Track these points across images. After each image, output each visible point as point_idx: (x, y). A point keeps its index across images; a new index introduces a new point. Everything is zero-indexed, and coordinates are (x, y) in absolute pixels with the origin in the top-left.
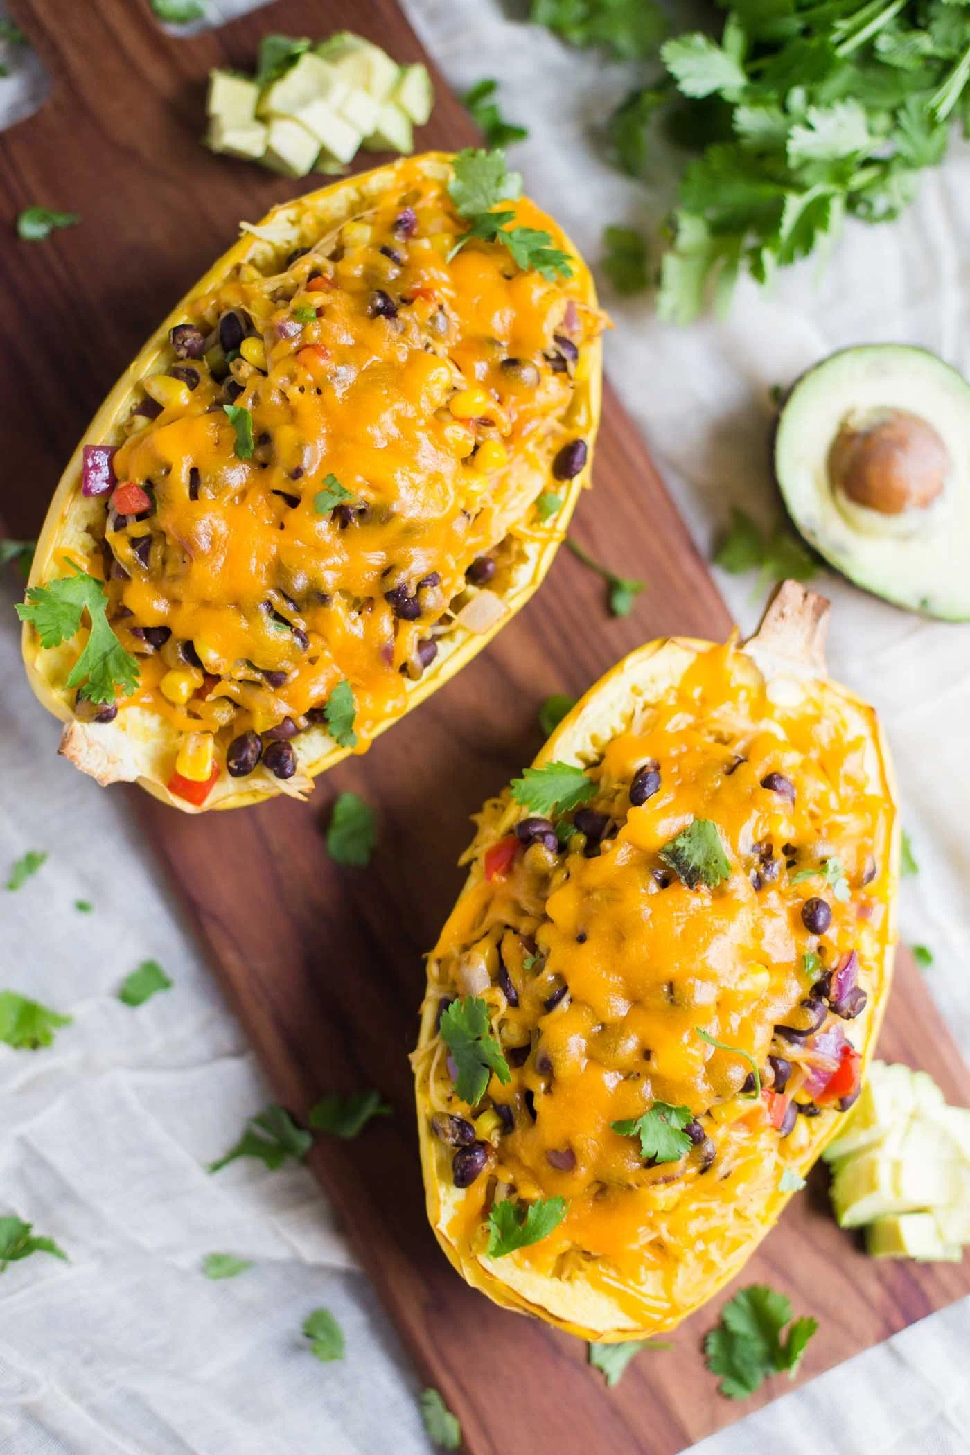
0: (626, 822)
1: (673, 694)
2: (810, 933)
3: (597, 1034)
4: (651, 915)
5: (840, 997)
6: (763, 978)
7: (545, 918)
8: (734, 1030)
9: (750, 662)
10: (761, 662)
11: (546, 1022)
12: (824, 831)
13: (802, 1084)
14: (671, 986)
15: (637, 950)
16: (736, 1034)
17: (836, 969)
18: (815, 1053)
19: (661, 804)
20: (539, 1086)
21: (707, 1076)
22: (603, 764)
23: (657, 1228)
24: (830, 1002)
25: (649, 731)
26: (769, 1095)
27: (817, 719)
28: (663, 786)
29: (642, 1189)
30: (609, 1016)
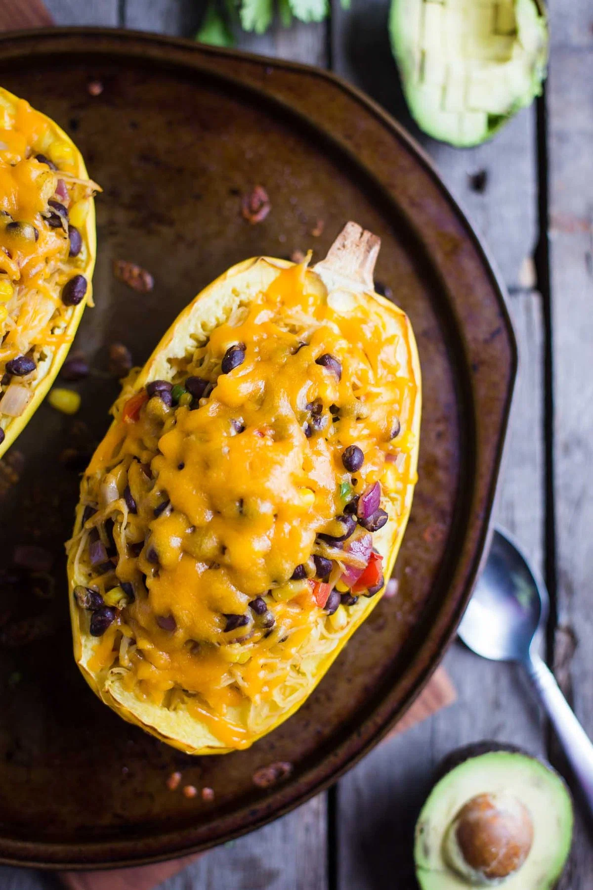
0: (217, 385)
1: (260, 296)
2: (346, 470)
3: (190, 535)
4: (229, 451)
5: (366, 515)
6: (309, 498)
7: (158, 452)
8: (286, 533)
9: (318, 278)
10: (325, 279)
11: (155, 525)
12: (363, 398)
13: (340, 576)
14: (242, 502)
15: (218, 476)
16: (288, 537)
17: (362, 495)
18: (349, 554)
19: (241, 374)
20: (150, 571)
21: (266, 567)
22: (208, 345)
23: (234, 675)
24: (358, 518)
25: (242, 322)
26: (314, 584)
27: (364, 321)
28: (246, 361)
29: (222, 647)
30: (197, 521)
